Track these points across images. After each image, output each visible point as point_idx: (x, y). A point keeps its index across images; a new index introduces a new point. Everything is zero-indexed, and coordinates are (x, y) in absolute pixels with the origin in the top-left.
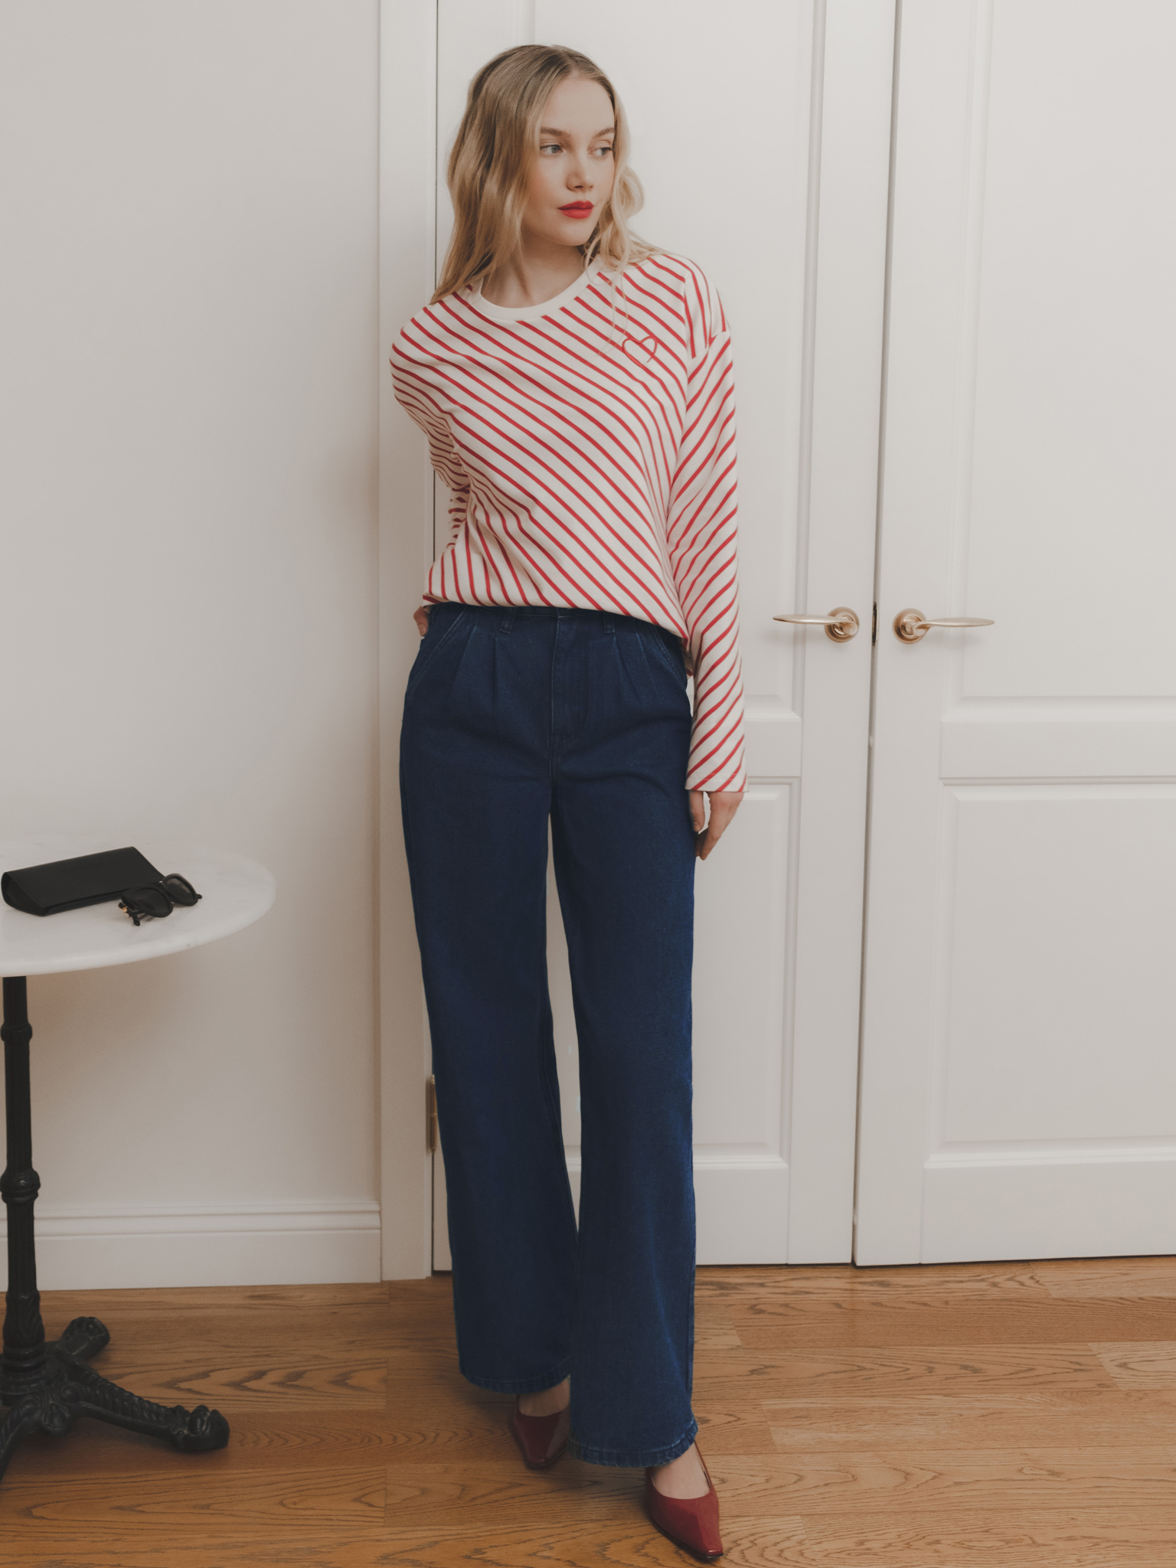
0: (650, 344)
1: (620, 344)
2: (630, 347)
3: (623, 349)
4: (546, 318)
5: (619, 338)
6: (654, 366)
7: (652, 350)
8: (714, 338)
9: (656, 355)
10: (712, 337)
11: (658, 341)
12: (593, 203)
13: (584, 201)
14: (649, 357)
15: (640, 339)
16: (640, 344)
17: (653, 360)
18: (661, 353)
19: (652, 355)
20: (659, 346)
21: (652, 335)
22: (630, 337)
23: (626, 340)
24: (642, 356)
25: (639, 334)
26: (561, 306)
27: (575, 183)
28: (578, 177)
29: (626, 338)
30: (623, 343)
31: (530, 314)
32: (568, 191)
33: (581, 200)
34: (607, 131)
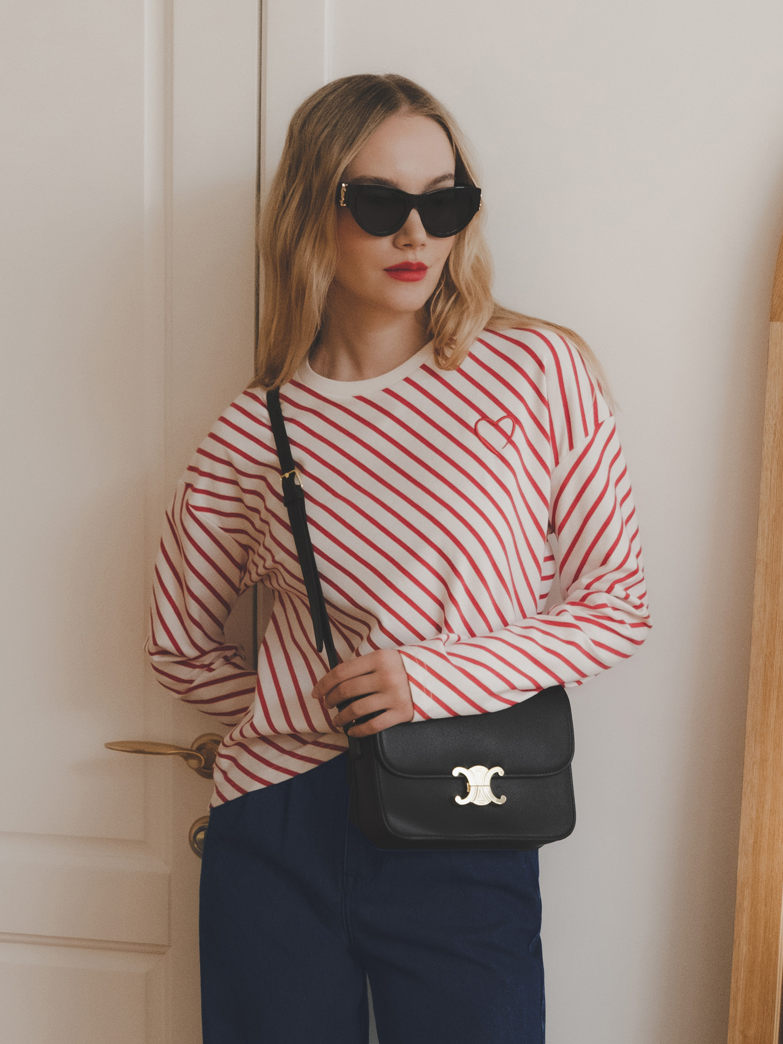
0: (507, 425)
1: (473, 426)
2: (485, 429)
3: (475, 432)
4: (387, 391)
5: (472, 418)
6: (510, 453)
7: (509, 433)
8: (602, 423)
9: (514, 439)
10: (600, 422)
11: (516, 421)
12: (426, 263)
13: (414, 262)
14: (505, 441)
15: (495, 418)
16: (495, 425)
17: (509, 446)
18: (518, 438)
19: (509, 439)
20: (517, 427)
21: (510, 415)
22: (484, 417)
23: (479, 420)
24: (497, 440)
25: (495, 413)
26: (405, 377)
27: (402, 241)
28: (407, 233)
29: (480, 417)
30: (476, 423)
31: (372, 387)
32: (395, 250)
33: (411, 261)
34: (444, 178)
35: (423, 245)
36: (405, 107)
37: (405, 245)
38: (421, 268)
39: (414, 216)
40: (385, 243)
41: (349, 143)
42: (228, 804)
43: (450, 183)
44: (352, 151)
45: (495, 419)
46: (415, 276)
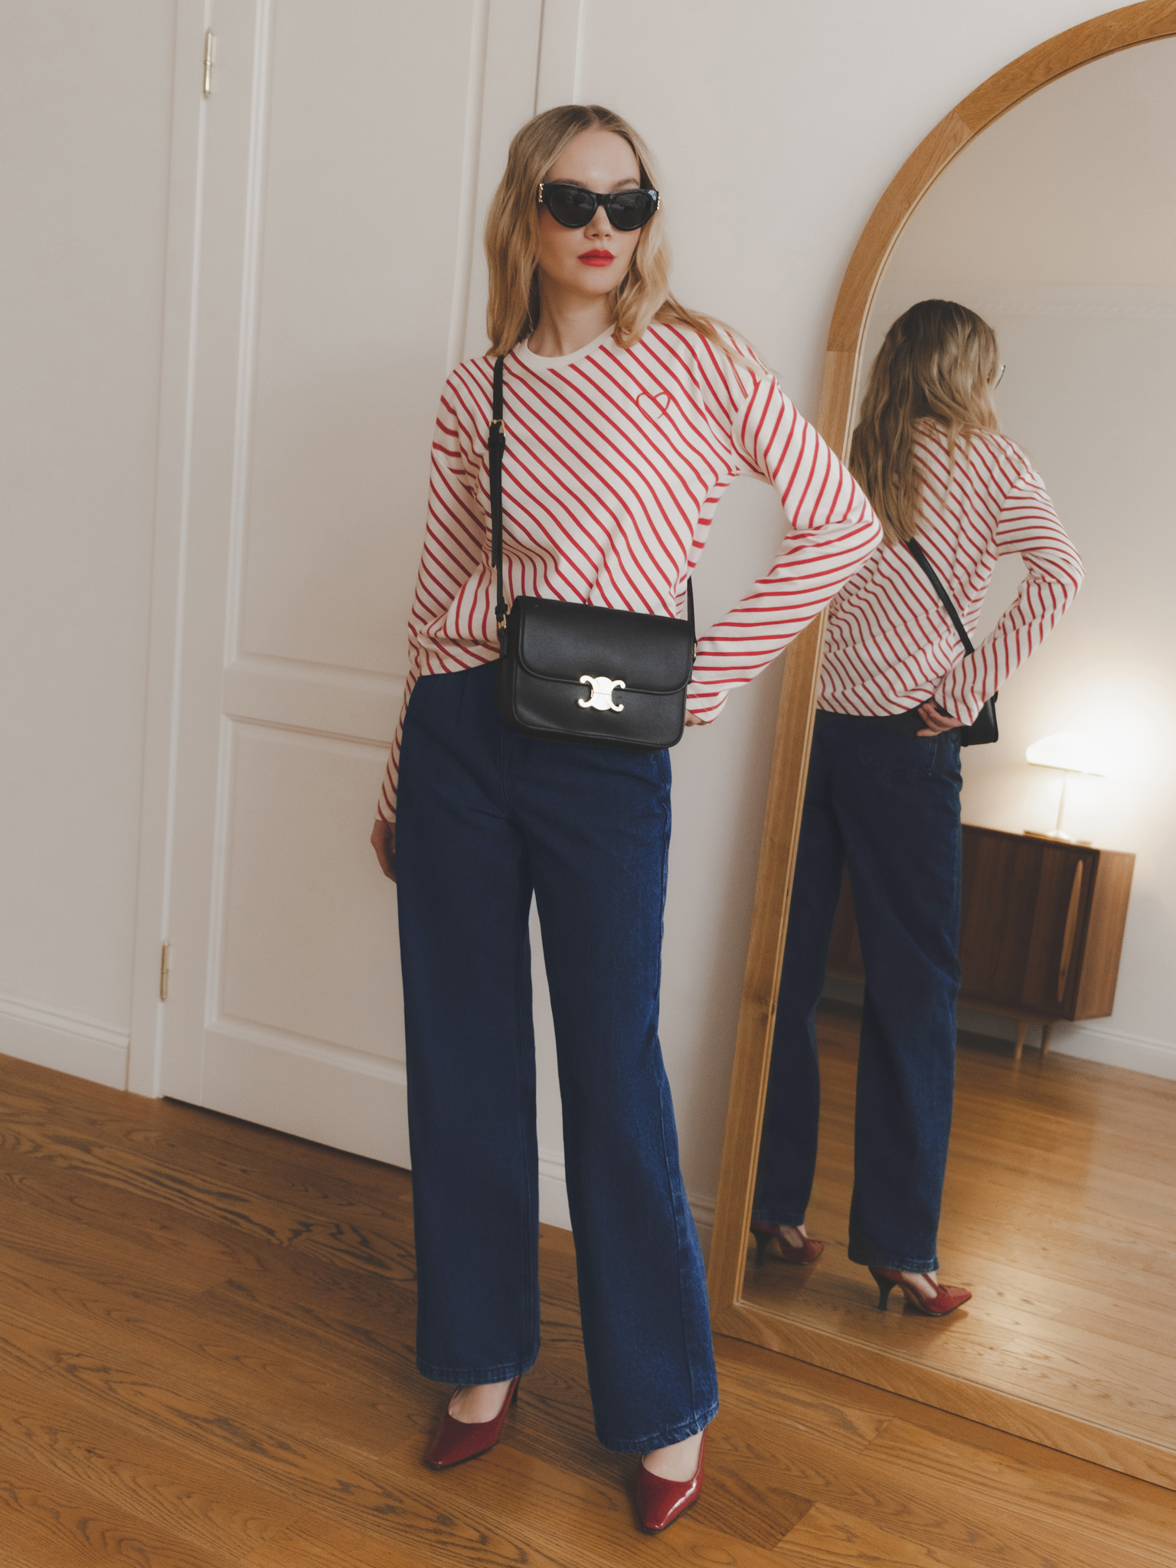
0: (663, 400)
1: (635, 398)
2: (645, 402)
3: (636, 403)
4: (574, 367)
5: (635, 391)
6: (664, 423)
7: (664, 406)
9: (668, 411)
10: (757, 382)
11: (671, 397)
12: (613, 252)
13: (601, 250)
14: (661, 413)
16: (654, 399)
17: (664, 416)
18: (672, 410)
19: (664, 411)
20: (672, 402)
21: (666, 391)
22: (645, 392)
23: (641, 394)
24: (654, 411)
25: (654, 390)
26: (586, 355)
27: (592, 232)
28: (594, 225)
29: (642, 392)
30: (638, 397)
31: (561, 363)
32: (586, 240)
33: (598, 249)
34: (627, 181)
35: (607, 235)
36: (596, 124)
37: (594, 235)
38: (607, 257)
39: (601, 212)
40: (579, 234)
41: (549, 153)
42: (434, 677)
43: (634, 186)
44: (551, 159)
45: (654, 395)
46: (602, 262)
